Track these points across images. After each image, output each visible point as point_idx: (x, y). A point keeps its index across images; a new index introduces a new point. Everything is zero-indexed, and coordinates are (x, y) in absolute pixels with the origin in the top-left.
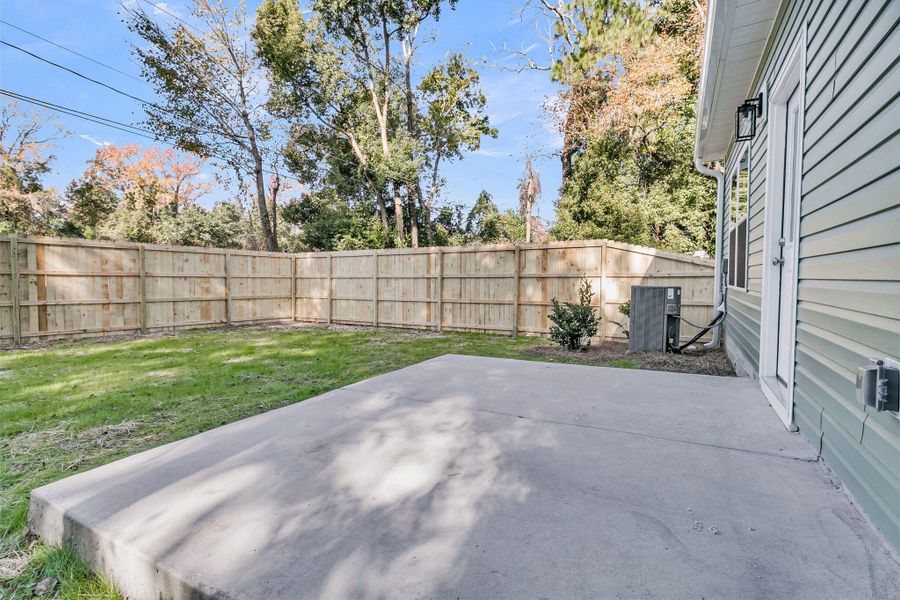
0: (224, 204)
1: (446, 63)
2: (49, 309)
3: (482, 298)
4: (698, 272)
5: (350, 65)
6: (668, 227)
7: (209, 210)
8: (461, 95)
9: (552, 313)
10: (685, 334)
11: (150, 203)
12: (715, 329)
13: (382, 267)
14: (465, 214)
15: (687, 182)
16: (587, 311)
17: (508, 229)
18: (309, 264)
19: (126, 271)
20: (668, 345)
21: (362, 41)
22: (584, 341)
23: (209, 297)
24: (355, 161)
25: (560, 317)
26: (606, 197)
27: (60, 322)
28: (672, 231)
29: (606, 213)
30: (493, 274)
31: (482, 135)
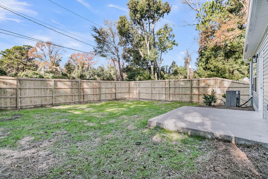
0: (100, 67)
1: (163, 27)
2: (84, 95)
3: (181, 93)
4: (245, 86)
5: (140, 32)
6: (235, 71)
7: (96, 69)
8: (167, 35)
9: (204, 97)
10: (241, 103)
11: (83, 67)
12: (250, 101)
13: (153, 85)
14: (168, 68)
15: (241, 57)
16: (213, 96)
17: (181, 72)
18: (133, 84)
19: (97, 87)
20: (237, 105)
21: (143, 25)
22: (213, 104)
23: (112, 92)
24: (141, 56)
25: (206, 98)
26: (214, 63)
27: (86, 98)
28: (236, 72)
29: (214, 68)
30: (184, 86)
31: (173, 45)
